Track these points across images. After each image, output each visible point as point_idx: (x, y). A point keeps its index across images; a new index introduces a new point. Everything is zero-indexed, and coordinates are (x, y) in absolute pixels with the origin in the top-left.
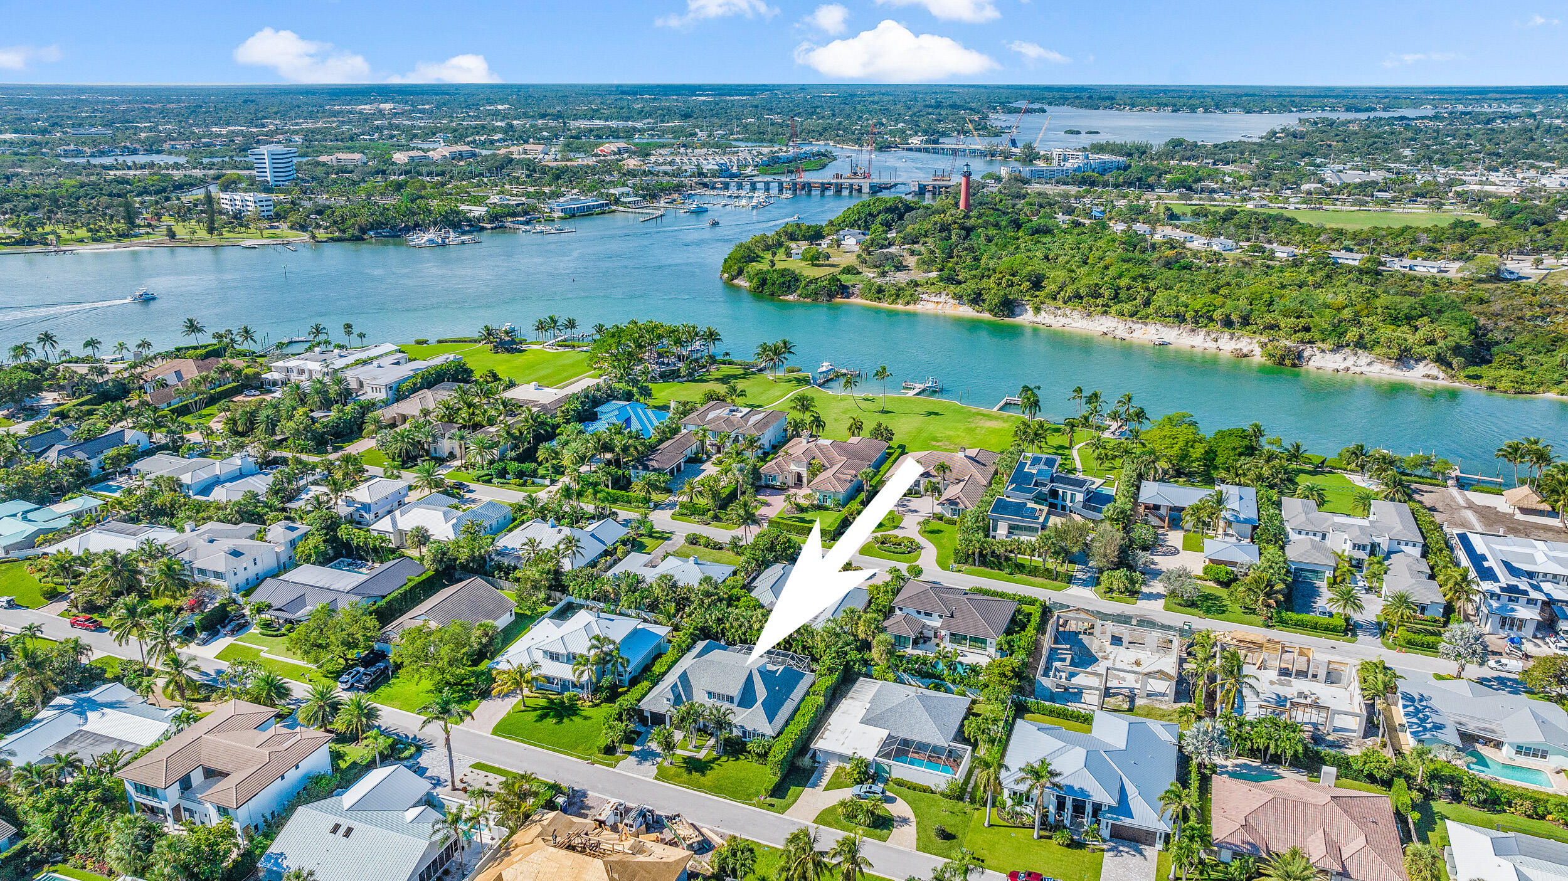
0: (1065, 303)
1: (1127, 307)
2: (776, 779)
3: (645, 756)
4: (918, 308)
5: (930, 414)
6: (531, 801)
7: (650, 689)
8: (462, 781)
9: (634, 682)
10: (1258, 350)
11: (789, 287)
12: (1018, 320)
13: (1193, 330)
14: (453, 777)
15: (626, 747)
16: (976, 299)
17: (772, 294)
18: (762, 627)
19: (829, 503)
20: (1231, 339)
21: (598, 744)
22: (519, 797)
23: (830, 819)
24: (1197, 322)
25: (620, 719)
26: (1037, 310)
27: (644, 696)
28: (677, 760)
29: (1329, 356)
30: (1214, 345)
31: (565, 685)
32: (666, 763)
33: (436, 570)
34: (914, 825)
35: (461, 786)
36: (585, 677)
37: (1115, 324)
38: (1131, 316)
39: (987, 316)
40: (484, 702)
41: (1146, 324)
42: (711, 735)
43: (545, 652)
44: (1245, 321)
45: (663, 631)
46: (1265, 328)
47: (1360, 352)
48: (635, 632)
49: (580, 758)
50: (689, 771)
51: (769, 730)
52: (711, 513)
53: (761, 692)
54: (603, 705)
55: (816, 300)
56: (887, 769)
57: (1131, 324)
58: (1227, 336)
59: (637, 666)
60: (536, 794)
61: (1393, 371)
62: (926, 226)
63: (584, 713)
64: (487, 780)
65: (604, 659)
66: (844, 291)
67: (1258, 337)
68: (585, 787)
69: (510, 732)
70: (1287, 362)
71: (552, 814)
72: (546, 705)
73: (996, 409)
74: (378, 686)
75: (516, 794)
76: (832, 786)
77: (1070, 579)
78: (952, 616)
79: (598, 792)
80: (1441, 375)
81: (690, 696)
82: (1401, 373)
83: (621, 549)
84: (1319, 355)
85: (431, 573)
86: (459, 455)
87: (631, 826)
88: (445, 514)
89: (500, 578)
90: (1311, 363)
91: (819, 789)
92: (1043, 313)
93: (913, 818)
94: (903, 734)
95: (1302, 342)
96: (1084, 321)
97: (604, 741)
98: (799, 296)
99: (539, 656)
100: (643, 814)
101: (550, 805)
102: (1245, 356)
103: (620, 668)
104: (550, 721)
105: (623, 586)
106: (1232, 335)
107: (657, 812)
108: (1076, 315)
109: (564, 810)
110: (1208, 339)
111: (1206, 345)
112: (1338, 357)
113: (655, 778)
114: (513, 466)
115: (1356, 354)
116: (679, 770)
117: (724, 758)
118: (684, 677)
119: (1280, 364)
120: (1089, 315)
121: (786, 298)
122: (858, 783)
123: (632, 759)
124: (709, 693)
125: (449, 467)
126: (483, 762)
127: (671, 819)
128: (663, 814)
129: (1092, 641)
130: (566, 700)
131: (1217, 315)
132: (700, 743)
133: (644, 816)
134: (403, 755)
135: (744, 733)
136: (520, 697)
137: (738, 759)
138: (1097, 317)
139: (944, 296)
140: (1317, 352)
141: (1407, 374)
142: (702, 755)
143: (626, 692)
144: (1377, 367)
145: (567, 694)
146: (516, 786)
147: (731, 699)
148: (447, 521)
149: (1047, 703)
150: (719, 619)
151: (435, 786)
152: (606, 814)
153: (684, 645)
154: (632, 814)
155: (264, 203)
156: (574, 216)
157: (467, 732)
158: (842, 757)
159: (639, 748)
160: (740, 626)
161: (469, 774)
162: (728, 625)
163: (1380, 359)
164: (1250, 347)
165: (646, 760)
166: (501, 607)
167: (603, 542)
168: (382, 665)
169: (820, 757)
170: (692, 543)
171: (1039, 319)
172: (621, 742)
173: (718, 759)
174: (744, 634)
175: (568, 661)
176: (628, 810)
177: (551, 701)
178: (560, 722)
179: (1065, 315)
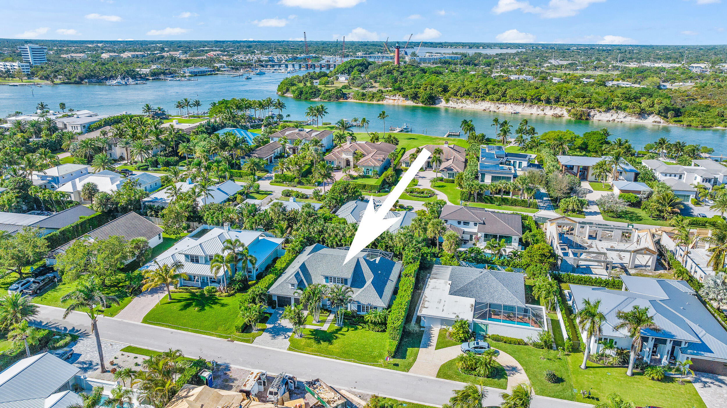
0: (461, 97)
1: (495, 97)
2: (396, 343)
3: (277, 332)
4: (385, 102)
5: (411, 139)
6: (177, 377)
7: (275, 280)
8: (112, 363)
9: (260, 277)
10: (565, 113)
11: (315, 94)
12: (437, 106)
13: (530, 106)
14: (102, 360)
15: (260, 326)
16: (415, 97)
17: (306, 99)
18: (353, 235)
19: (371, 174)
20: (551, 109)
21: (236, 324)
22: (164, 375)
23: (450, 373)
24: (532, 102)
25: (254, 301)
26: (447, 101)
27: (271, 285)
28: (306, 332)
29: (603, 114)
30: (542, 113)
31: (205, 281)
32: (296, 336)
33: (103, 212)
34: (523, 371)
35: (110, 367)
36: (221, 273)
37: (489, 105)
38: (497, 101)
39: (421, 105)
40: (136, 298)
41: (506, 104)
42: (330, 312)
43: (187, 256)
44: (557, 100)
45: (279, 241)
46: (568, 103)
47: (619, 111)
48: (257, 242)
49: (220, 336)
50: (318, 341)
51: (381, 303)
52: (296, 180)
53: (369, 275)
54: (237, 295)
55: (330, 100)
56: (484, 327)
57: (498, 105)
58: (549, 108)
59: (262, 264)
60: (181, 370)
61: (637, 120)
62: (380, 71)
63: (222, 302)
64: (136, 361)
65: (236, 257)
66: (345, 96)
67: (565, 107)
68: (227, 361)
69: (158, 320)
70: (583, 118)
71: (199, 389)
72: (189, 297)
73: (445, 136)
74: (46, 291)
75: (160, 372)
76: (442, 344)
77: (538, 207)
78: (484, 224)
79: (240, 364)
80: (662, 121)
81: (310, 282)
82: (642, 121)
83: (239, 197)
84: (598, 114)
85: (98, 213)
86: (126, 158)
87: (276, 394)
88: (111, 179)
89: (152, 216)
90: (595, 118)
91: (431, 349)
92: (450, 102)
93: (519, 367)
94: (487, 300)
95: (589, 108)
96: (473, 105)
97: (240, 322)
98: (321, 98)
99: (182, 259)
100: (286, 381)
101: (197, 381)
102: (560, 117)
103: (250, 266)
104: (194, 310)
105: (245, 213)
106: (551, 107)
107: (298, 379)
108: (468, 102)
109: (210, 383)
110: (539, 110)
111: (538, 113)
112: (608, 115)
113: (289, 349)
114: (162, 159)
115: (617, 113)
116: (309, 341)
117: (345, 329)
118: (303, 267)
119: (580, 119)
120: (475, 101)
121: (314, 100)
122: (463, 341)
123: (266, 336)
124: (327, 278)
125: (120, 164)
126: (133, 345)
127: (312, 384)
128: (303, 380)
129: (574, 238)
130: (206, 293)
131: (542, 98)
132: (322, 318)
133: (287, 383)
134: (58, 345)
135: (359, 307)
136: (167, 293)
137: (356, 329)
138: (479, 102)
139: (397, 96)
140: (597, 113)
141: (644, 121)
142: (325, 327)
143: (254, 284)
144: (629, 119)
145: (207, 288)
146: (161, 364)
147: (345, 281)
148: (112, 183)
149: (575, 275)
150: (319, 232)
151: (85, 370)
152: (251, 385)
153: (297, 249)
154: (275, 382)
155: (25, 67)
156: (196, 75)
157: (120, 322)
158: (444, 321)
159: (271, 326)
160: (336, 236)
161: (120, 357)
162: (327, 235)
163: (630, 114)
164: (562, 113)
165: (278, 335)
166: (152, 233)
167: (226, 194)
168: (50, 275)
169: (424, 322)
170: (287, 196)
171: (449, 105)
172: (256, 320)
173: (340, 329)
174: (340, 241)
175: (206, 262)
176: (270, 379)
177: (193, 294)
178: (203, 309)
179: (462, 102)
